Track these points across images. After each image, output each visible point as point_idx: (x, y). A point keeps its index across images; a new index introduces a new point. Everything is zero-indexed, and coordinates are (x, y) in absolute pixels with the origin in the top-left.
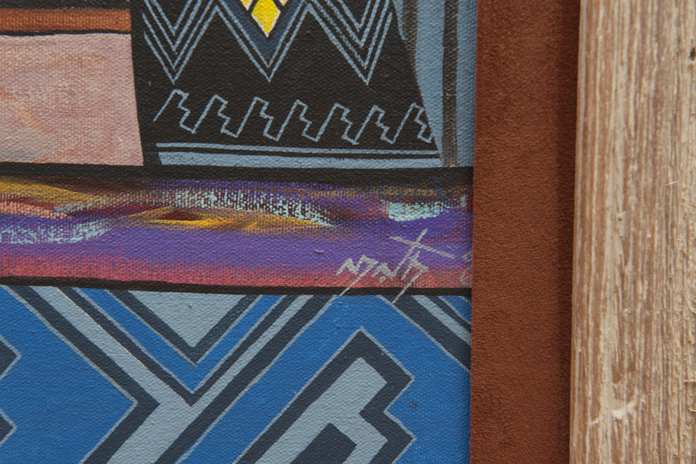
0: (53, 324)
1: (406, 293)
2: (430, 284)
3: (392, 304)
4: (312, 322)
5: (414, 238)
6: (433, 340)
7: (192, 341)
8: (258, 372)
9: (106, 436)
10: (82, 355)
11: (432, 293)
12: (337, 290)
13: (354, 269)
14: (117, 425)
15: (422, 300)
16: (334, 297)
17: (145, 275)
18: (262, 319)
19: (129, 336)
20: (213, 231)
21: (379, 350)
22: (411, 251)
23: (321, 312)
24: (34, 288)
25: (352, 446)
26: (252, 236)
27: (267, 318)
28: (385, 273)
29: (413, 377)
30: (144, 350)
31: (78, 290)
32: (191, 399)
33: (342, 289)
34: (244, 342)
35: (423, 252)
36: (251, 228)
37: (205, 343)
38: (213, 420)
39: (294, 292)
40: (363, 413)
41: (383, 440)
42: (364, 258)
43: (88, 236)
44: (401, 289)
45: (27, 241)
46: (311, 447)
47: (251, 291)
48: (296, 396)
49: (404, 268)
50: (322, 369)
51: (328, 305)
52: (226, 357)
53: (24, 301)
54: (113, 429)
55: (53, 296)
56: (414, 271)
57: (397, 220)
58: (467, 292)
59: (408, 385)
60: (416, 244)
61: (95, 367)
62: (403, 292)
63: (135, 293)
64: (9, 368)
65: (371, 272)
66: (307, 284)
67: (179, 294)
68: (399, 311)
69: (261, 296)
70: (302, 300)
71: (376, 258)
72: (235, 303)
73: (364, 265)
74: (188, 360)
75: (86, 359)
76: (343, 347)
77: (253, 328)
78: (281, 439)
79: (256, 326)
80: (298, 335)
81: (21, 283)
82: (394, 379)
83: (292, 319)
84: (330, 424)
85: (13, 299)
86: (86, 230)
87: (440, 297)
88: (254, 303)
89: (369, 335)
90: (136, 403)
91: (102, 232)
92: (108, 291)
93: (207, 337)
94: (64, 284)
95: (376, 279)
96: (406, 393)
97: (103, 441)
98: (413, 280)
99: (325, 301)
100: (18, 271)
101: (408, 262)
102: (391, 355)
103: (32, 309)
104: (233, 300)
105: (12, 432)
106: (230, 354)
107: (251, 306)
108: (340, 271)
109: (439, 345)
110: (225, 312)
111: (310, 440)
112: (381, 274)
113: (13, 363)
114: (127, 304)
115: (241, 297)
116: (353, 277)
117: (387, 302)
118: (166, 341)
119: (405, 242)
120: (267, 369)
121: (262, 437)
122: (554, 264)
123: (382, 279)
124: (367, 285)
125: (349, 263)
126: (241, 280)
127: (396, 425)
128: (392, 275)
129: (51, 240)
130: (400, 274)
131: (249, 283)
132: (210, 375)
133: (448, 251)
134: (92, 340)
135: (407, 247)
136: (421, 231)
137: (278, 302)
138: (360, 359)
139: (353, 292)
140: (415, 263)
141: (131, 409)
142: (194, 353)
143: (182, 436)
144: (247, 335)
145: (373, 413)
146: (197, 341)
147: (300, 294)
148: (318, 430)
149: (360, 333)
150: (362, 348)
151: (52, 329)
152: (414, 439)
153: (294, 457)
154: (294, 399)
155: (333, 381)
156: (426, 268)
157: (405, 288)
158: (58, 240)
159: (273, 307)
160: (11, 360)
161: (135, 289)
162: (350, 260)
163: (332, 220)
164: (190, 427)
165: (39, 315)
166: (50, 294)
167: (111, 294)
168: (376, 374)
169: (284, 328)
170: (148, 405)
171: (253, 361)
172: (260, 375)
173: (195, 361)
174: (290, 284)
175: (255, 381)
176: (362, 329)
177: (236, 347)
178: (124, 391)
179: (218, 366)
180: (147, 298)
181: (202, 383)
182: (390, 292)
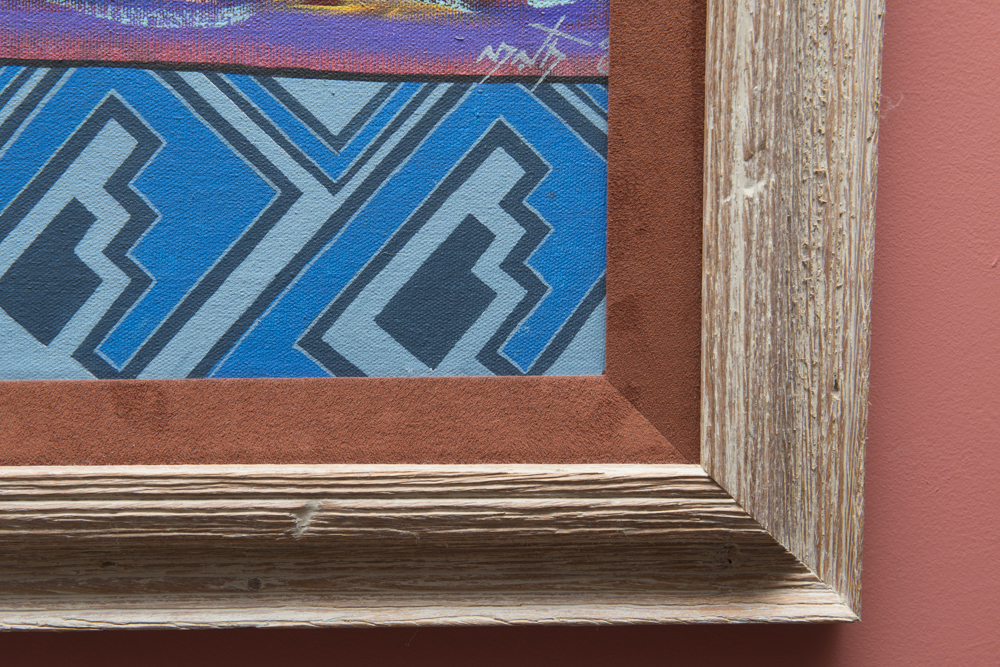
0: (198, 110)
1: (545, 81)
2: (569, 72)
3: (530, 92)
4: (452, 110)
5: (552, 25)
6: (571, 129)
7: (335, 130)
8: (399, 161)
9: (250, 226)
10: (227, 142)
11: (570, 81)
12: (477, 78)
13: (493, 57)
14: (261, 214)
15: (560, 88)
16: (474, 85)
17: (289, 62)
18: (403, 107)
19: (273, 123)
20: (356, 17)
21: (517, 139)
22: (549, 38)
23: (462, 100)
24: (180, 73)
25: (492, 237)
26: (394, 23)
27: (409, 106)
28: (524, 60)
29: (551, 167)
30: (287, 138)
31: (223, 76)
32: (334, 189)
33: (482, 76)
34: (386, 131)
35: (561, 40)
36: (392, 14)
37: (347, 132)
38: (355, 210)
39: (435, 80)
40: (502, 204)
41: (522, 231)
42: (503, 45)
43: (233, 20)
44: (540, 77)
45: (172, 26)
46: (452, 239)
47: (392, 79)
48: (437, 186)
49: (542, 56)
50: (462, 158)
51: (468, 93)
52: (368, 146)
53: (169, 87)
54: (257, 219)
55: (196, 80)
56: (552, 59)
57: (536, 6)
58: (604, 80)
59: (547, 176)
60: (554, 31)
61: (239, 155)
62: (541, 80)
63: (279, 80)
64: (155, 156)
65: (510, 59)
66: (449, 71)
67: (322, 81)
68: (537, 99)
69: (403, 84)
70: (443, 88)
71: (516, 45)
72: (377, 91)
73: (503, 53)
74: (331, 148)
75: (231, 147)
76: (483, 136)
77: (395, 116)
78: (422, 230)
79: (398, 114)
80: (439, 124)
81: (167, 69)
82: (533, 169)
83: (433, 107)
84: (469, 215)
85: (158, 84)
86: (231, 15)
87: (578, 86)
88: (395, 91)
89: (508, 124)
90: (279, 191)
91: (247, 16)
92: (252, 78)
93: (350, 126)
94: (210, 69)
95: (515, 67)
96: (544, 184)
97: (247, 230)
98: (552, 67)
99: (465, 89)
100: (165, 56)
101: (546, 49)
102: (530, 145)
103: (177, 95)
104: (376, 87)
105: (158, 220)
106: (372, 143)
107: (393, 94)
108: (480, 59)
109: (576, 134)
110: (368, 100)
111: (450, 231)
112: (520, 62)
113: (159, 151)
114: (271, 90)
115: (383, 84)
116: (493, 65)
117: (526, 90)
118: (310, 129)
119: (544, 29)
120: (408, 158)
121: (403, 228)
123: (521, 67)
124: (506, 73)
125: (488, 50)
126: (383, 67)
127: (534, 215)
128: (531, 62)
129: (196, 24)
130: (538, 62)
131: (391, 71)
132: (352, 164)
133: (585, 38)
134: (236, 127)
135: (544, 34)
136: (559, 17)
137: (419, 91)
138: (499, 149)
139: (494, 80)
140: (553, 50)
141: (275, 199)
142: (338, 141)
143: (325, 226)
144: (389, 124)
145: (512, 203)
146: (340, 129)
147: (440, 81)
148: (458, 221)
149: (500, 122)
150: (501, 138)
151: (197, 115)
152: (553, 230)
153: (435, 248)
154: (435, 189)
155: (473, 171)
156: (563, 56)
157: (544, 76)
158: (203, 24)
159: (414, 95)
160: (157, 147)
161: (279, 75)
162: (490, 47)
163: (472, 6)
164: (332, 217)
165: (184, 102)
166: (194, 79)
167: (256, 81)
168: (515, 164)
169: (425, 117)
170: (291, 194)
171: (394, 150)
172: (402, 165)
173: (338, 150)
174: (431, 71)
175: (397, 170)
176: (502, 118)
177: (378, 136)
178: (268, 180)
179: (361, 155)
180: (288, 84)
181: (344, 173)
182: (529, 80)
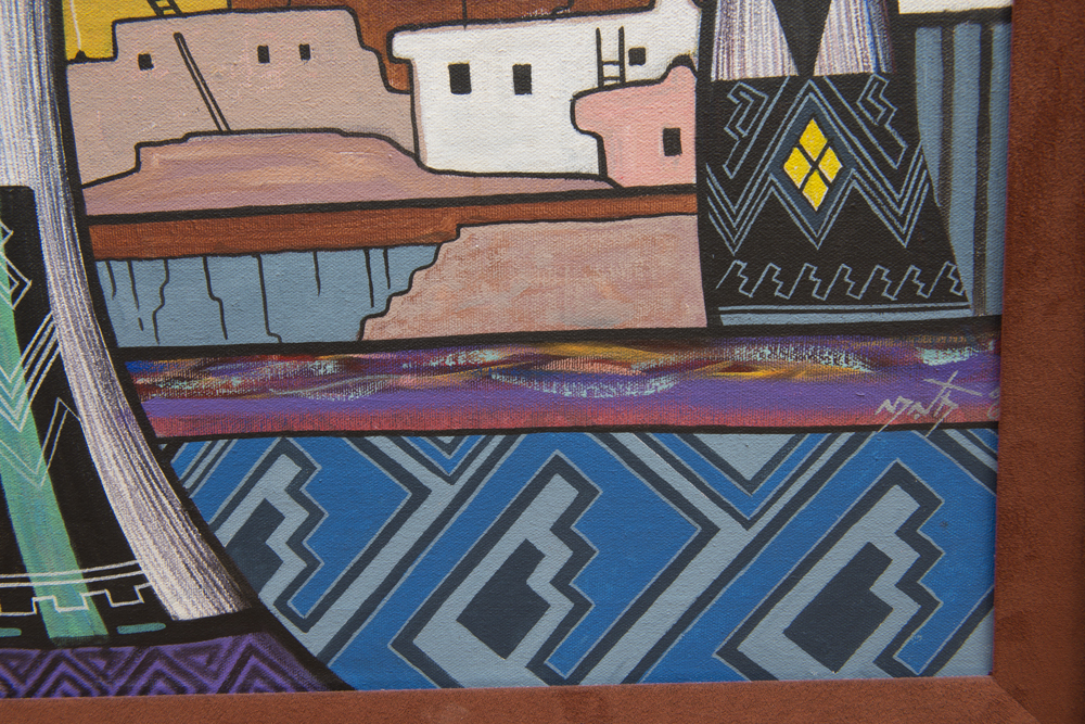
0: (629, 464)
1: (938, 427)
2: (960, 419)
3: (925, 438)
4: (853, 455)
5: (946, 380)
6: (962, 467)
7: (748, 476)
8: (805, 500)
9: (675, 557)
10: (654, 490)
11: (961, 427)
12: (876, 427)
13: (891, 409)
14: (684, 547)
15: (952, 433)
16: (874, 433)
17: (708, 421)
18: (809, 454)
19: (694, 472)
20: (767, 380)
21: (914, 478)
22: (943, 391)
23: (862, 447)
24: (614, 434)
25: (889, 561)
26: (801, 383)
27: (814, 453)
28: (919, 411)
29: (943, 501)
30: (706, 484)
31: (651, 435)
32: (747, 525)
33: (880, 426)
34: (794, 475)
35: (954, 392)
36: (799, 377)
37: (759, 477)
38: (766, 542)
39: (837, 430)
40: (898, 533)
41: (916, 555)
42: (900, 399)
43: (660, 389)
44: (933, 424)
45: (607, 396)
46: (852, 563)
47: (800, 431)
48: (839, 520)
49: (936, 406)
50: (862, 496)
51: (868, 440)
52: (777, 488)
53: (605, 446)
54: (680, 551)
55: (629, 440)
56: (945, 408)
57: (930, 364)
58: (994, 425)
59: (939, 508)
60: (947, 385)
61: (665, 499)
62: (935, 427)
63: (699, 436)
64: (593, 502)
65: (907, 410)
66: (849, 423)
67: (737, 435)
68: (931, 443)
69: (809, 435)
70: (845, 437)
71: (912, 398)
72: (786, 441)
73: (900, 405)
74: (745, 491)
75: (658, 493)
76: (881, 476)
77: (802, 462)
78: (826, 556)
79: (804, 460)
80: (841, 467)
81: (603, 431)
82: (926, 502)
83: (836, 453)
84: (869, 543)
85: (596, 444)
86: (658, 384)
87: (969, 430)
88: (802, 441)
89: (904, 465)
90: (700, 529)
91: (671, 385)
92: (676, 435)
93: (761, 472)
94: (639, 430)
95: (911, 417)
96: (936, 515)
97: (672, 561)
98: (945, 416)
99: (865, 437)
100: (601, 421)
101: (940, 400)
102: (924, 483)
103: (612, 452)
104: (784, 439)
105: (596, 555)
106: (781, 485)
107: (800, 444)
108: (879, 410)
109: (967, 472)
110: (777, 450)
111: (851, 557)
112: (915, 412)
113: (596, 498)
114: (692, 445)
115: (791, 436)
116: (891, 415)
117: (921, 436)
118: (726, 476)
119: (938, 383)
120: (814, 497)
121: (809, 555)
122: (1080, 398)
123: (917, 416)
124: (903, 422)
125: (887, 404)
126: (792, 421)
127: (928, 542)
128: (927, 412)
129: (628, 393)
130: (932, 411)
131: (798, 424)
132: (763, 504)
133: (976, 389)
134: (662, 477)
135: (938, 388)
136: (952, 373)
137: (823, 440)
138: (896, 486)
139: (891, 428)
140: (946, 401)
141: (696, 534)
142: (750, 485)
143: (739, 556)
144: (796, 468)
145: (907, 533)
146: (753, 475)
147: (843, 432)
148: (858, 548)
149: (897, 464)
150: (898, 477)
151: (629, 468)
152: (944, 554)
153: (837, 571)
154: (837, 522)
155: (872, 506)
156: (956, 406)
157: (937, 423)
158: (634, 393)
159: (819, 444)
160: (595, 496)
161: (699, 432)
162: (888, 401)
163: (872, 367)
164: (746, 548)
165: (618, 458)
167: (679, 438)
168: (911, 499)
169: (828, 462)
170: (710, 530)
171: (801, 490)
172: (808, 503)
173: (751, 492)
174: (835, 423)
175: (803, 507)
176: (898, 460)
177: (787, 479)
178: (690, 519)
179: (771, 496)
180: (707, 439)
181: (757, 511)
182: (923, 427)
